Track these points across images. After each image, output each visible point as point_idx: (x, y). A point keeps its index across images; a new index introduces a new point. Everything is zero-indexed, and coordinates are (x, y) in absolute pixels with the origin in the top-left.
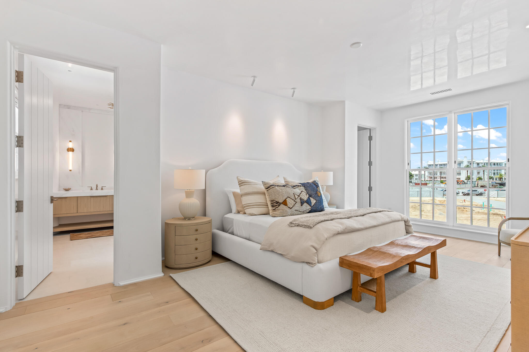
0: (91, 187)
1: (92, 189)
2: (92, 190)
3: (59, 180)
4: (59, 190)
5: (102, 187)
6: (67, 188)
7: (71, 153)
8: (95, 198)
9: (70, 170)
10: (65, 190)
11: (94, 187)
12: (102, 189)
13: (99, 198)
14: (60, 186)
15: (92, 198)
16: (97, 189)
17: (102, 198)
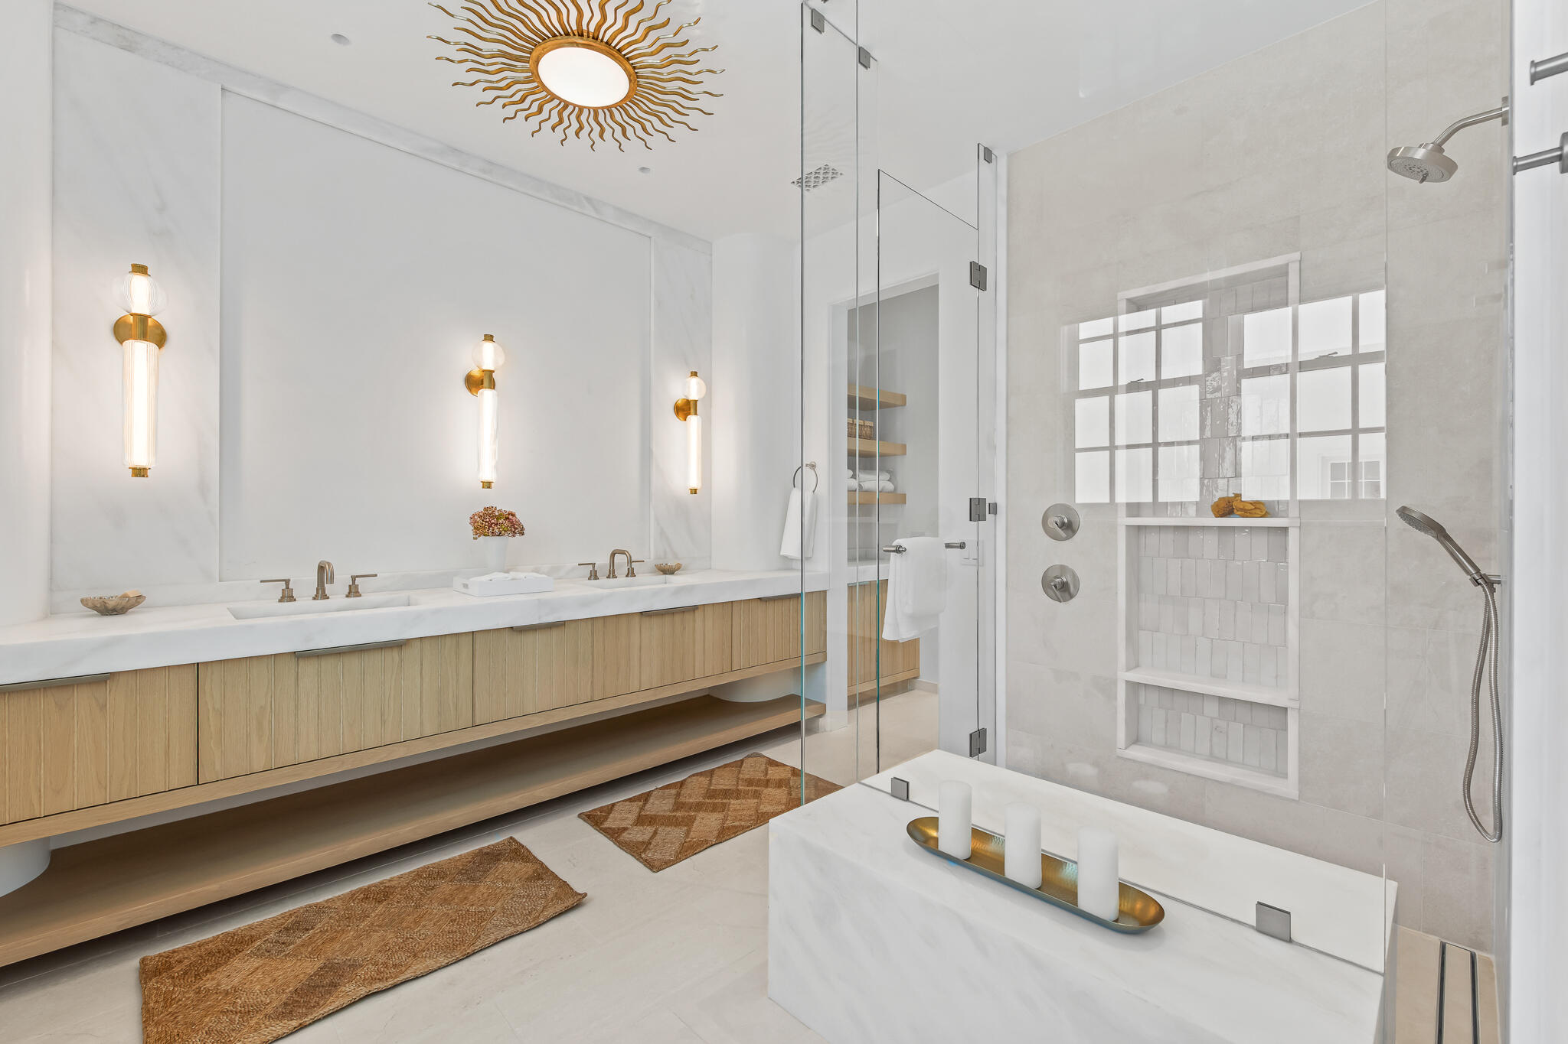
0: (287, 582)
1: (288, 596)
2: (291, 598)
3: (52, 540)
4: (52, 612)
5: (354, 578)
6: (111, 593)
7: (140, 350)
8: (327, 664)
9: (140, 472)
10: (95, 608)
11: (306, 580)
12: (353, 591)
13: (354, 662)
14: (53, 584)
15: (309, 668)
16: (321, 594)
17: (375, 659)
